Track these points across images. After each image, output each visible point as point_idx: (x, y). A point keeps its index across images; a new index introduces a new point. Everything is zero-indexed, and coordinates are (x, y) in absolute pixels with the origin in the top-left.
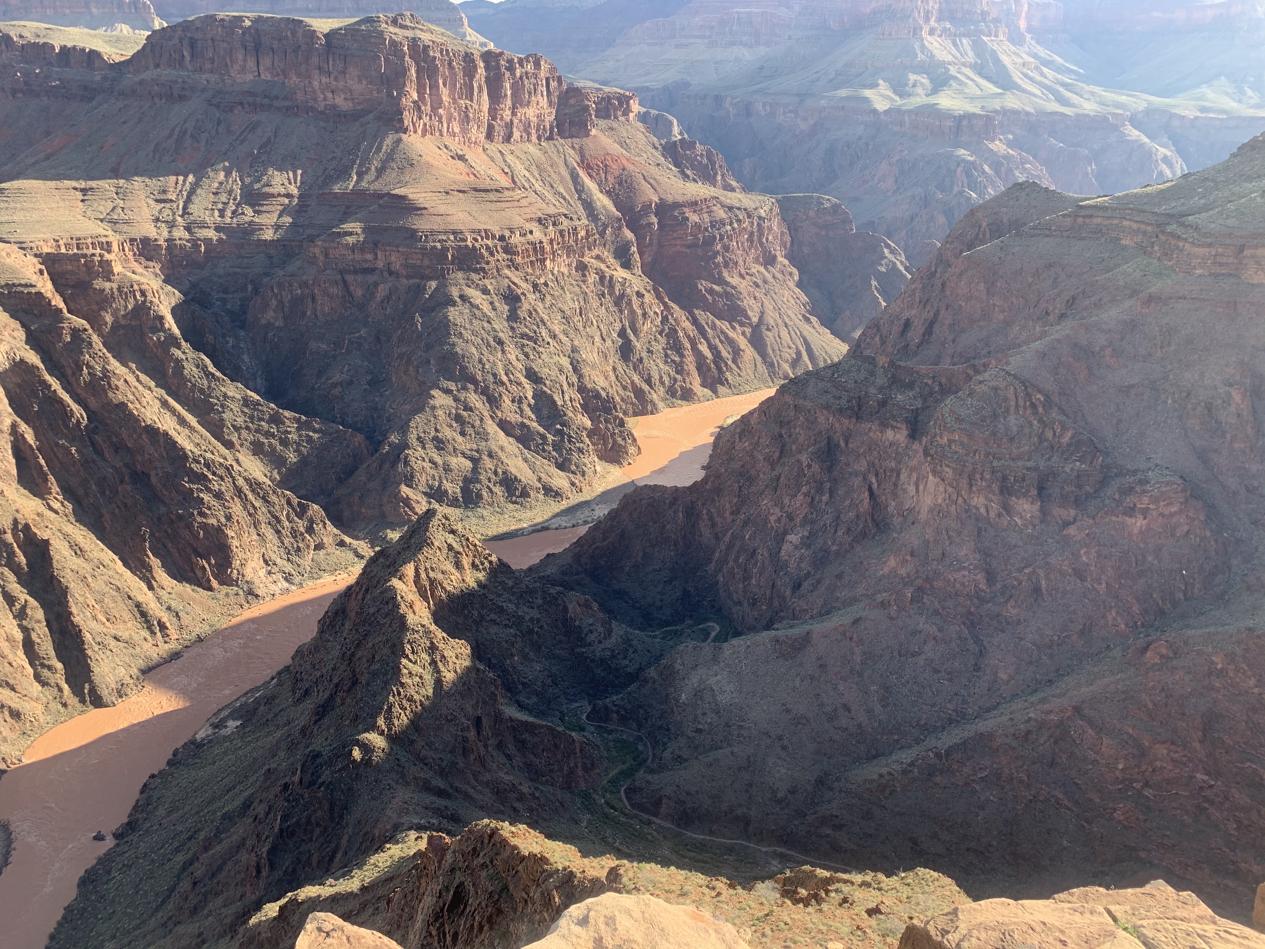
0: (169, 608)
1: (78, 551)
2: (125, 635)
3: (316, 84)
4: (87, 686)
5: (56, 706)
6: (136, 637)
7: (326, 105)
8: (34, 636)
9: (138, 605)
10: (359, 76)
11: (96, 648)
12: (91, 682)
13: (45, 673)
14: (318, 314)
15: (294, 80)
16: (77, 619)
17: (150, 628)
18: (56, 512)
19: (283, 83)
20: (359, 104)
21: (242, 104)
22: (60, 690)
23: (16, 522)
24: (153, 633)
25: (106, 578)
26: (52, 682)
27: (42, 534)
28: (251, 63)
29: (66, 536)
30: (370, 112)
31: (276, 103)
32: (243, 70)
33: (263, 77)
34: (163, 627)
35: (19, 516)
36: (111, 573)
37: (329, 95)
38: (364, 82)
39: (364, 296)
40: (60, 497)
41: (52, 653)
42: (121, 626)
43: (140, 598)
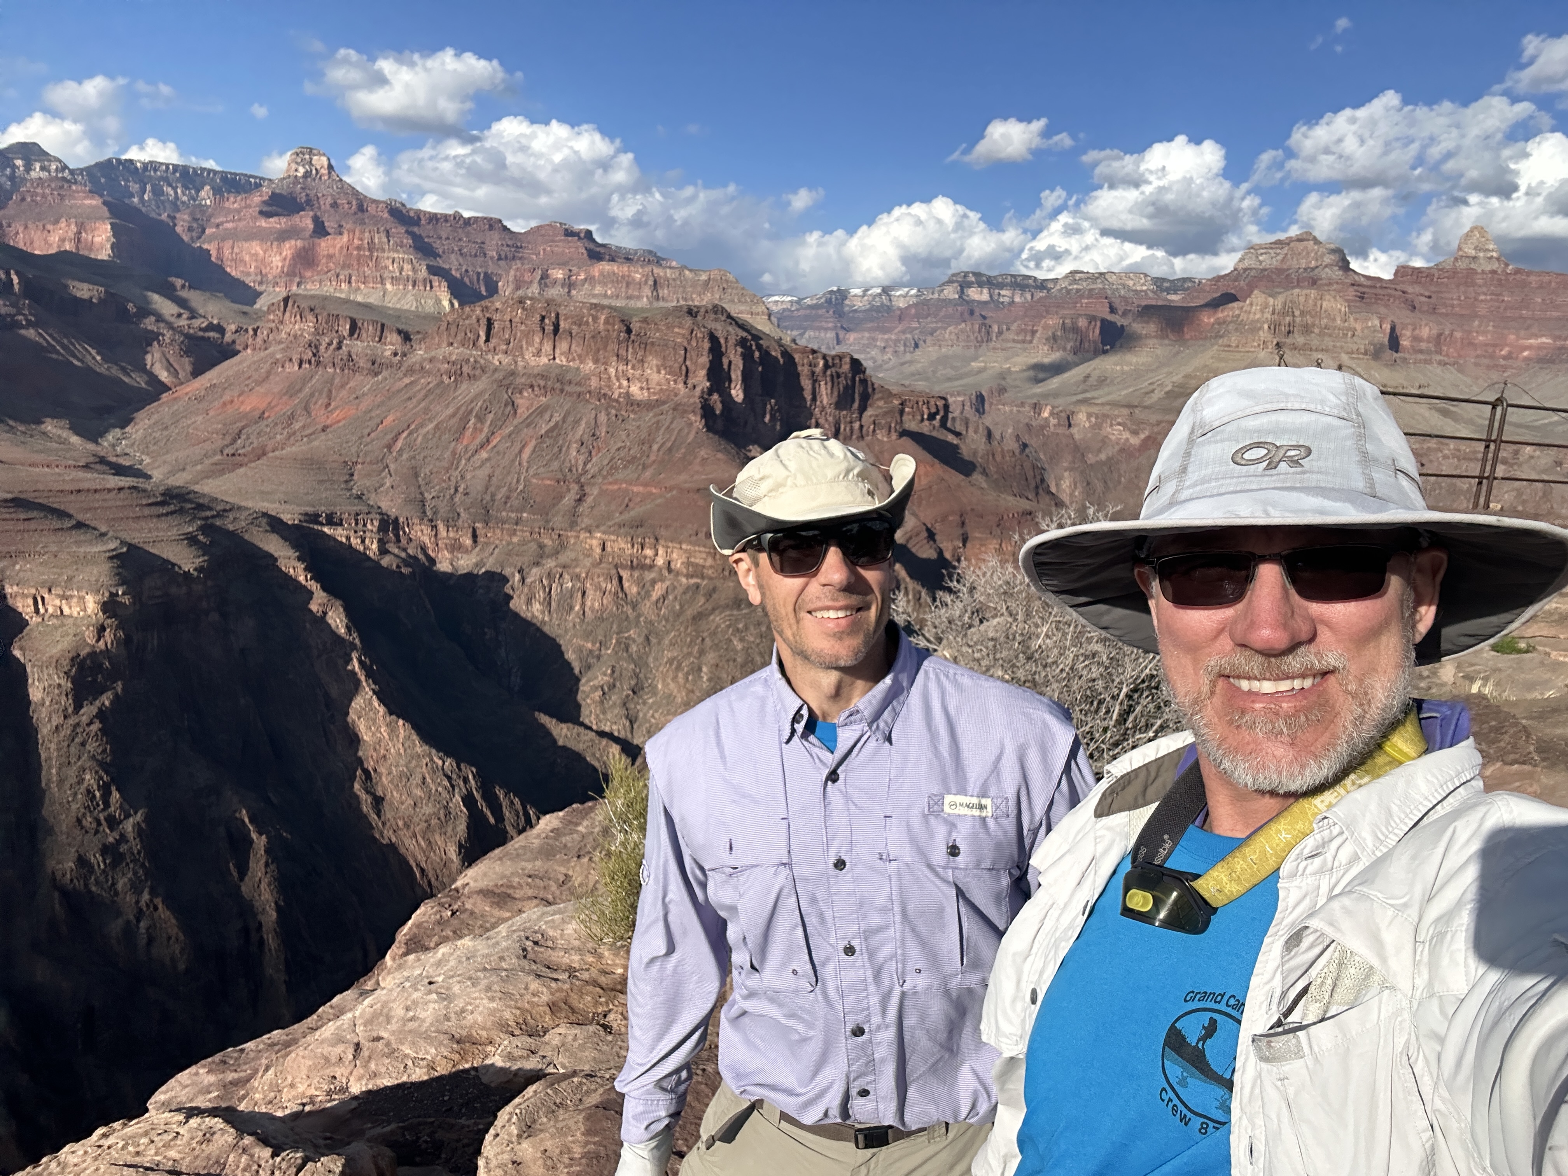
3: (612, 371)
7: (620, 394)
10: (657, 366)
14: (587, 609)
15: (589, 366)
19: (578, 369)
20: (654, 394)
21: (532, 386)
28: (547, 347)
30: (664, 403)
31: (568, 388)
32: (538, 353)
33: (557, 361)
37: (625, 383)
38: (663, 372)
39: (639, 593)
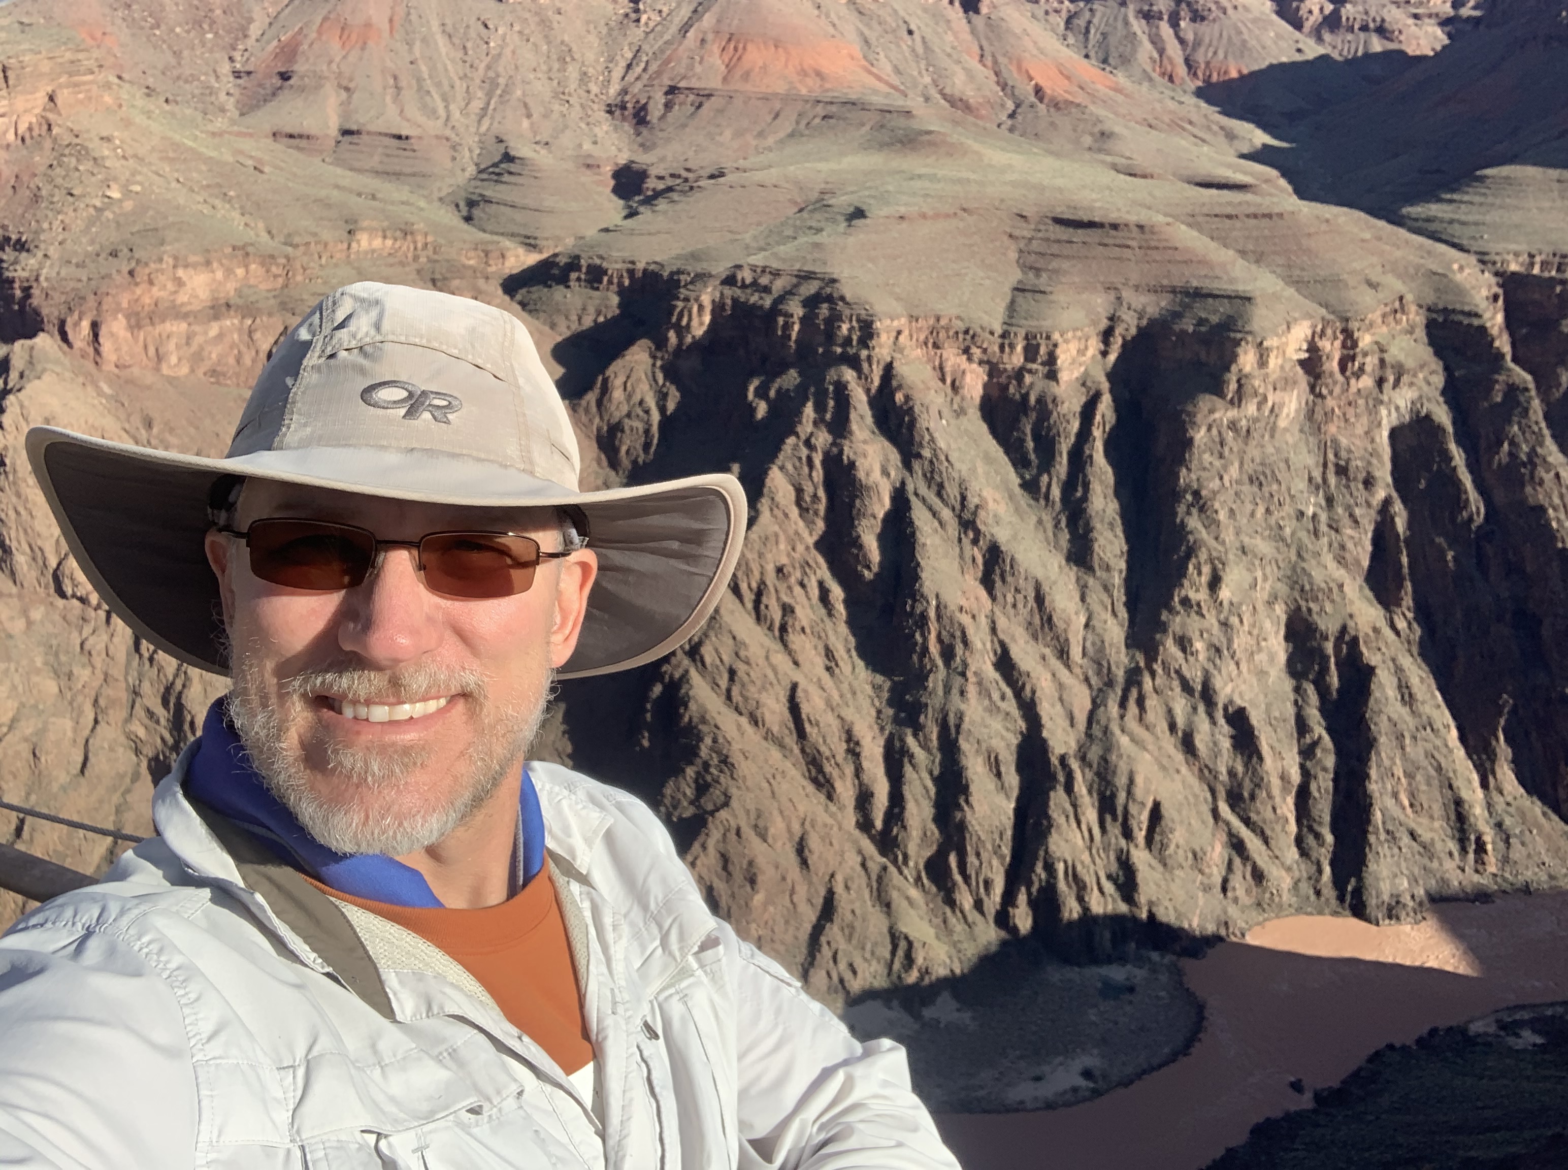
0: (1499, 825)
1: (1407, 697)
2: (1425, 836)
4: (1353, 881)
5: (1306, 888)
6: (1439, 845)
8: (1313, 787)
9: (1458, 803)
11: (1383, 836)
12: (1360, 879)
13: (1310, 840)
16: (1373, 787)
17: (1462, 842)
18: (1397, 633)
22: (1320, 871)
23: (1344, 629)
24: (1464, 850)
25: (1429, 746)
26: (1314, 855)
27: (1370, 657)
29: (1399, 670)
34: (1481, 848)
35: (1351, 624)
36: (1438, 742)
40: (1410, 615)
41: (1327, 818)
42: (1425, 821)
43: (1465, 794)
